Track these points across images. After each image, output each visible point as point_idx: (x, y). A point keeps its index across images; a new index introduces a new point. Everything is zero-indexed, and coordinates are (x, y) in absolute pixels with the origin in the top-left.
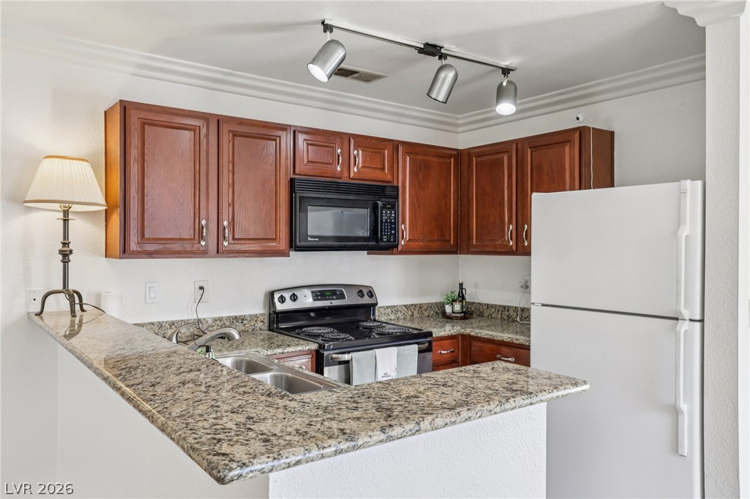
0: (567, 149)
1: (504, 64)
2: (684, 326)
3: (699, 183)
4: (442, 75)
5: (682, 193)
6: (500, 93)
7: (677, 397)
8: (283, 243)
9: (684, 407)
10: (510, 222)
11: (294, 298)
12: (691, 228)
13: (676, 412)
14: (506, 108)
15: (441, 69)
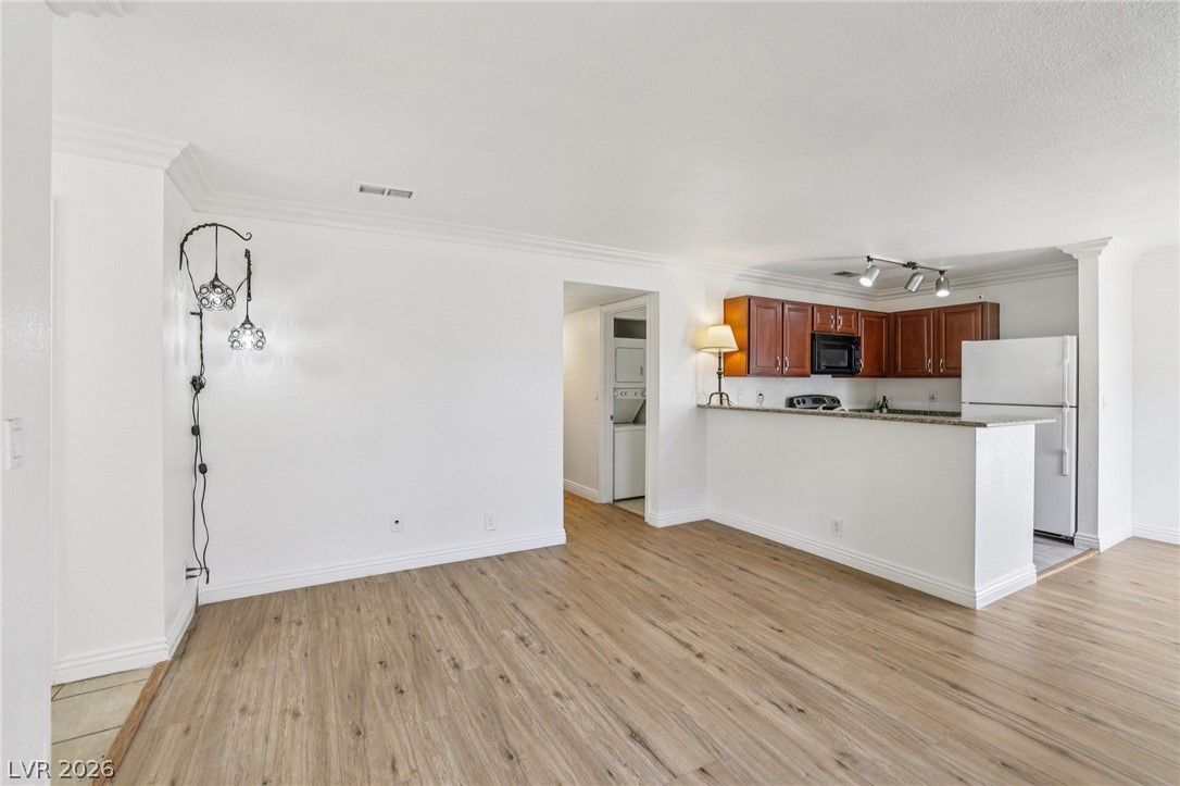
0: (973, 314)
1: (942, 268)
2: (1067, 410)
3: (1075, 337)
4: (916, 278)
5: (1064, 343)
6: (939, 285)
7: (1063, 446)
8: (808, 370)
9: (1067, 450)
10: (929, 357)
11: (804, 402)
12: (1071, 360)
13: (1062, 453)
14: (943, 293)
15: (915, 275)
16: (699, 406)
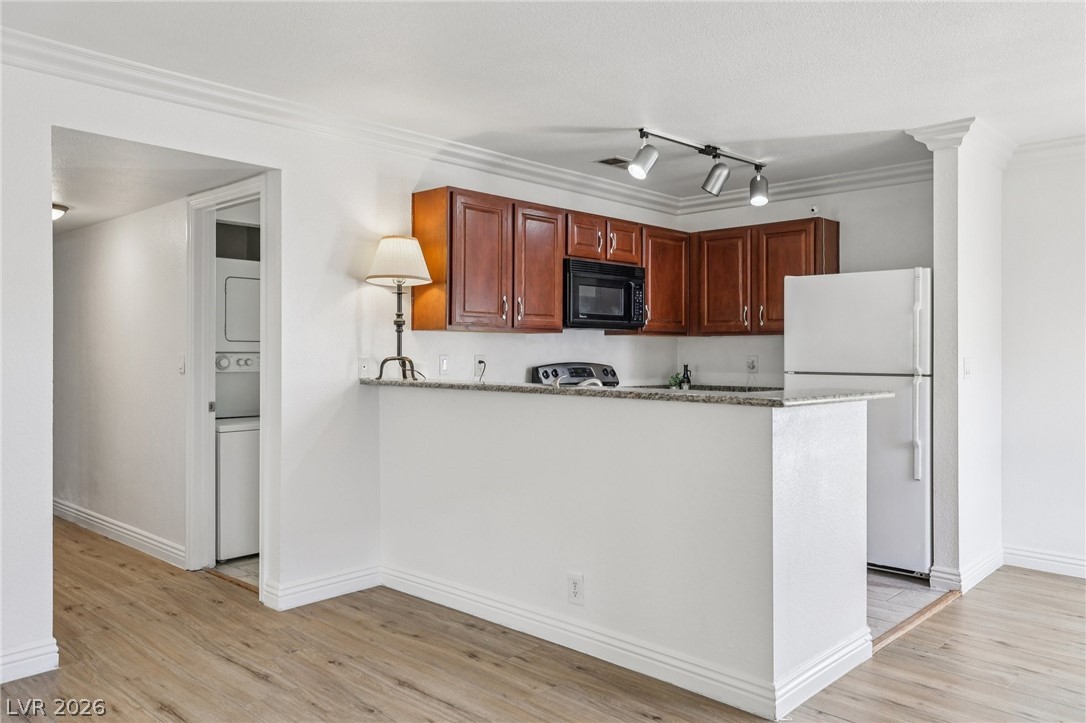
0: (803, 236)
1: (758, 161)
2: (918, 380)
3: (929, 270)
4: (718, 172)
5: (916, 277)
6: (754, 187)
7: (914, 435)
8: (558, 320)
9: (919, 442)
10: (745, 304)
11: (556, 375)
12: (923, 305)
13: (912, 446)
14: (760, 200)
15: (716, 167)
16: (363, 382)
